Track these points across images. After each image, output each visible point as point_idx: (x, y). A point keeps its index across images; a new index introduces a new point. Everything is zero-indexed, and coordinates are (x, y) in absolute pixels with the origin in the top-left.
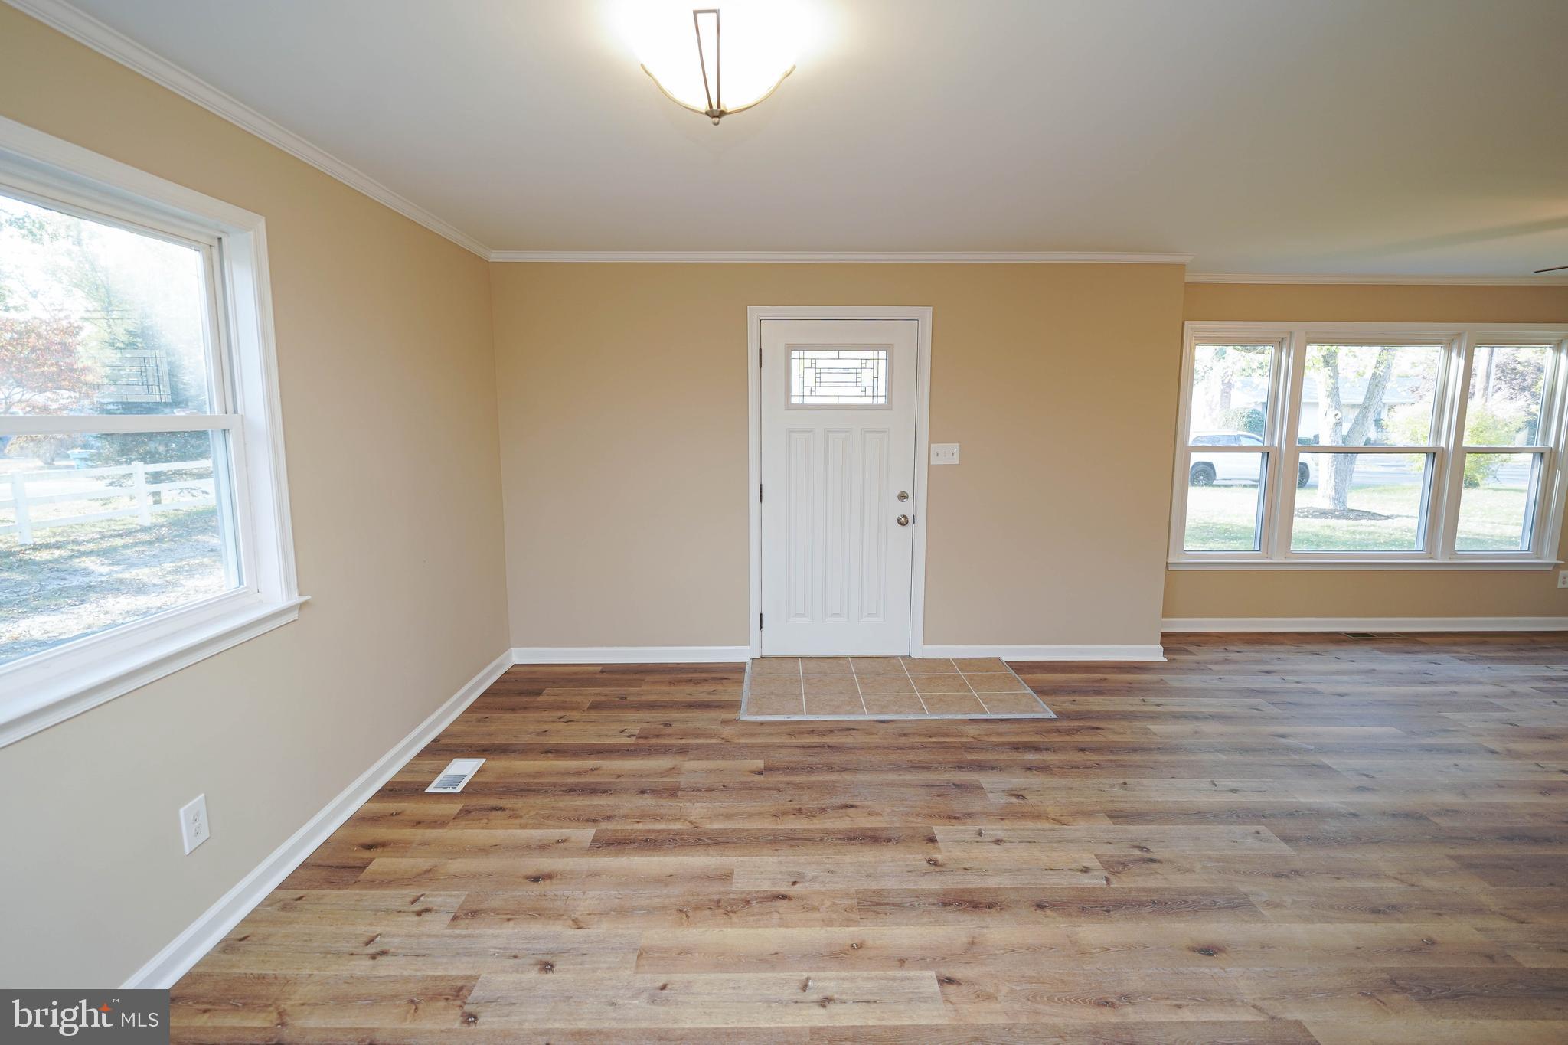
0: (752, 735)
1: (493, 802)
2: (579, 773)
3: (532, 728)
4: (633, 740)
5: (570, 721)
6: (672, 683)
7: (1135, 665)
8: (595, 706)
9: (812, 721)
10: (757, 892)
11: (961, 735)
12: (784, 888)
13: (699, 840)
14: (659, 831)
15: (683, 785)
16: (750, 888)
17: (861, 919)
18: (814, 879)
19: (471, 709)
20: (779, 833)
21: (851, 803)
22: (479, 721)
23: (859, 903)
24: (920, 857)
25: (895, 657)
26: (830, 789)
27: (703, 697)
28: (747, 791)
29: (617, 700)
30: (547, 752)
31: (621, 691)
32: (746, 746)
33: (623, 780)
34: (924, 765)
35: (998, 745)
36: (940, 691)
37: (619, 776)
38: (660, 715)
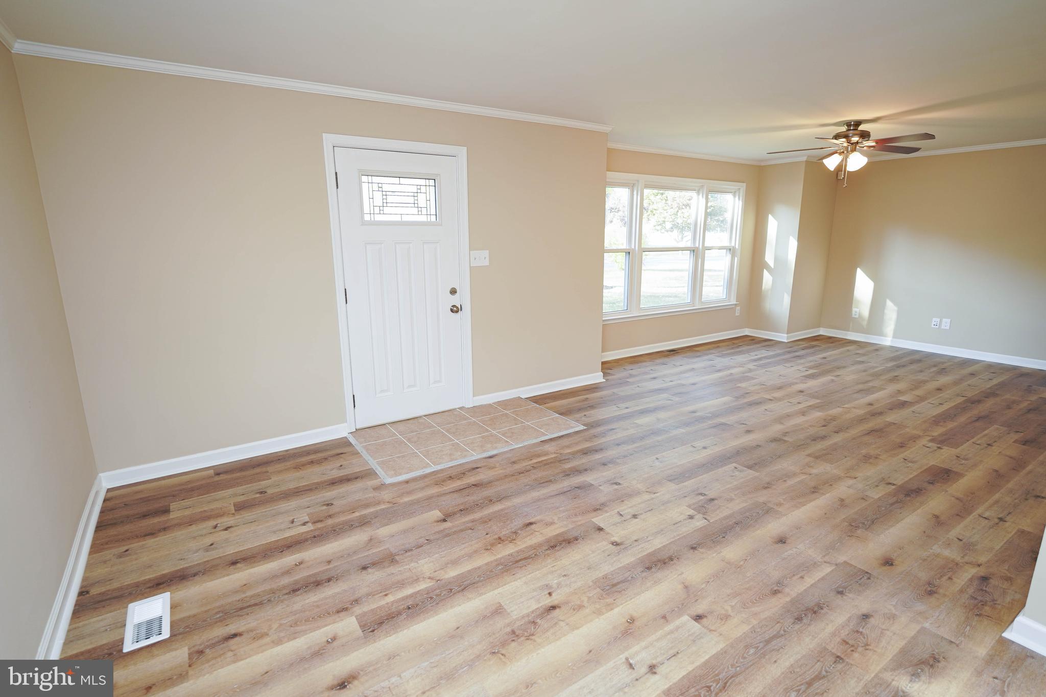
0: (410, 493)
1: (220, 631)
2: (288, 572)
3: (193, 545)
4: (310, 527)
5: (229, 527)
6: (298, 467)
7: (593, 386)
8: (240, 507)
9: (442, 470)
10: (533, 612)
11: (546, 454)
12: (548, 601)
13: (451, 590)
14: (411, 596)
15: (393, 550)
16: (525, 612)
17: (614, 600)
18: (559, 585)
19: (95, 548)
20: (502, 561)
21: (528, 522)
22: (120, 556)
23: (603, 590)
24: (605, 543)
25: (455, 409)
26: (502, 517)
27: (336, 474)
28: (448, 538)
29: (258, 495)
30: (234, 563)
31: (257, 486)
32: (412, 503)
33: (336, 564)
34: (546, 480)
35: (574, 454)
36: (506, 427)
37: (329, 562)
38: (313, 498)
